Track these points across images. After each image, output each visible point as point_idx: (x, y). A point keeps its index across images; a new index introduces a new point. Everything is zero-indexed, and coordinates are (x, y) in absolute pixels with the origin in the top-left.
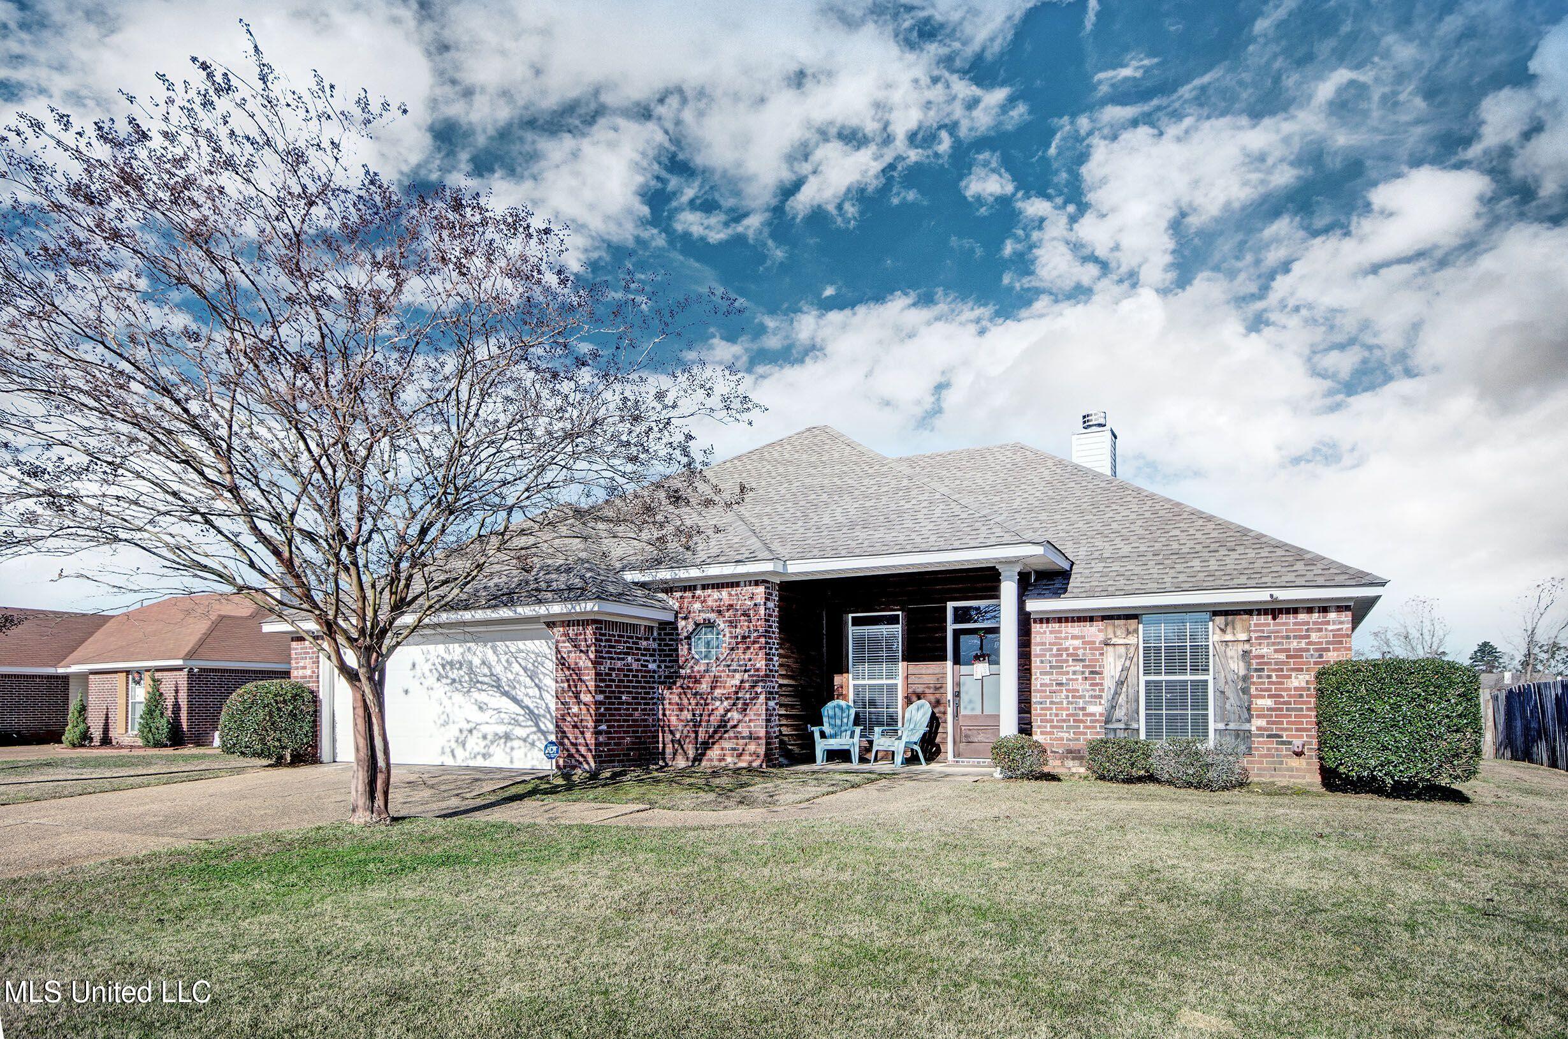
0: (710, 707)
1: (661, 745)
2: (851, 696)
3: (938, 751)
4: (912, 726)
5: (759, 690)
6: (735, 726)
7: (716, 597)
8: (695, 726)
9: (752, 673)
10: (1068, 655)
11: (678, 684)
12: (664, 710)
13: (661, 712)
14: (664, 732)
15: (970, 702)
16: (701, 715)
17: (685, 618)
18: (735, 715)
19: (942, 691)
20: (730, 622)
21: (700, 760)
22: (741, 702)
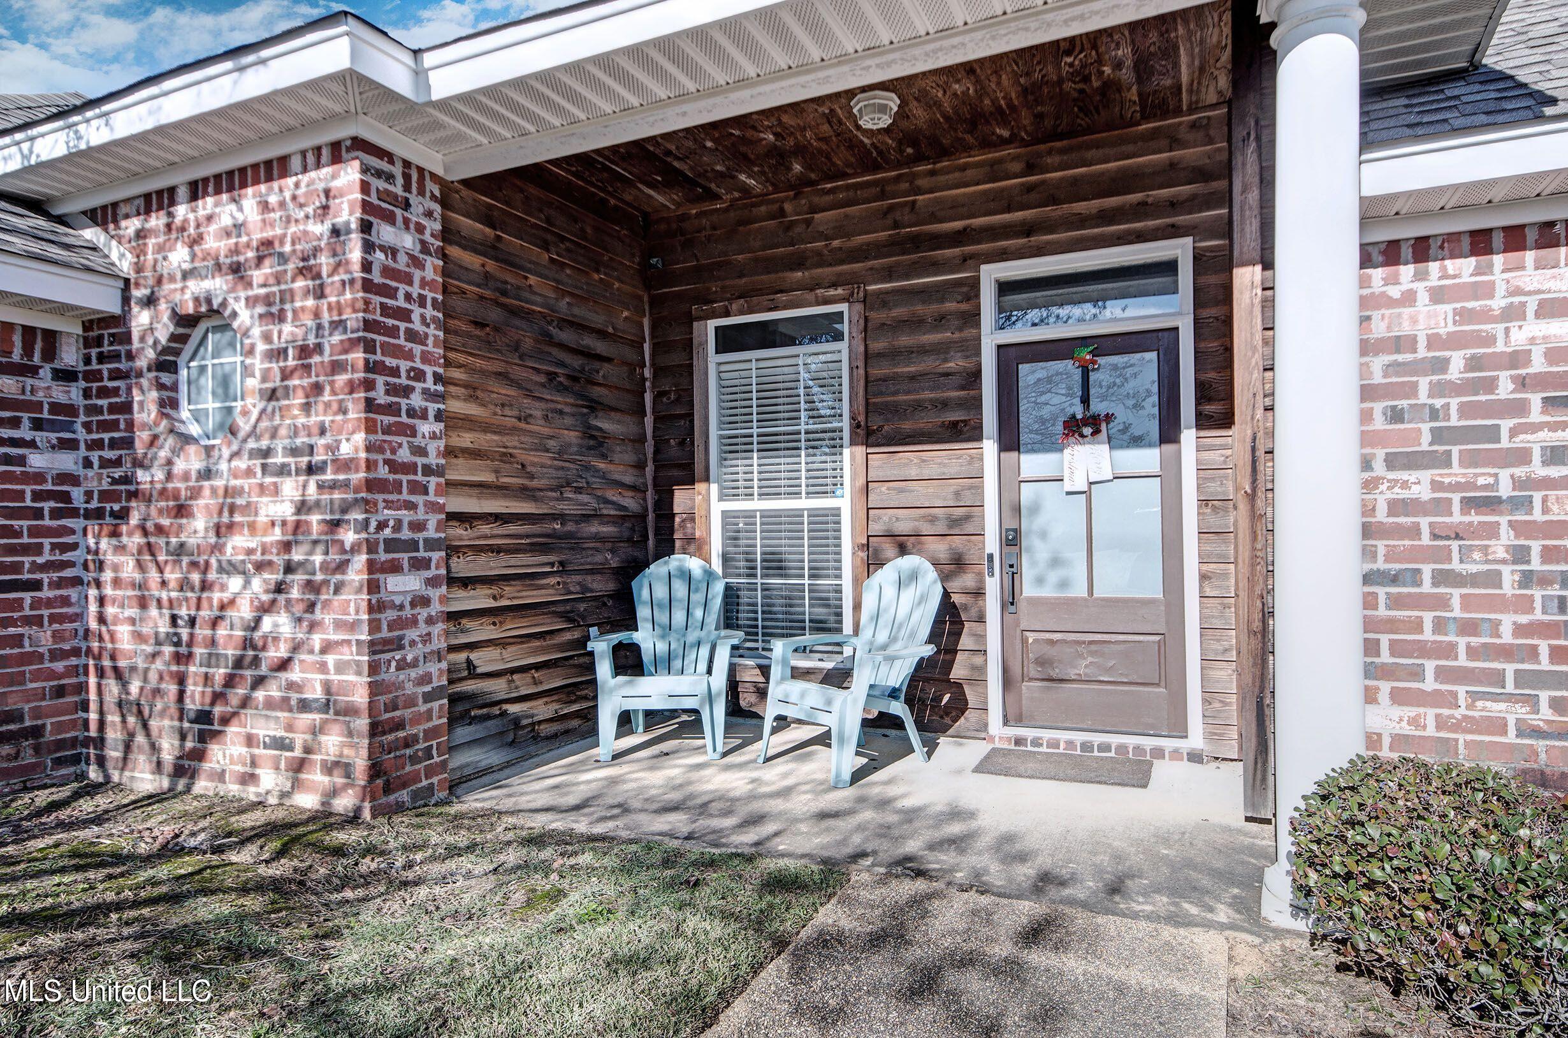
0: (216, 596)
1: (93, 716)
2: (716, 545)
3: (959, 706)
4: (882, 637)
5: (349, 537)
6: (284, 665)
7: (226, 221)
8: (178, 658)
9: (329, 476)
10: (1522, 383)
11: (134, 520)
12: (101, 601)
13: (93, 608)
14: (101, 673)
15: (1056, 562)
16: (192, 622)
17: (150, 301)
18: (279, 624)
19: (969, 528)
20: (268, 300)
21: (193, 775)
22: (299, 577)
